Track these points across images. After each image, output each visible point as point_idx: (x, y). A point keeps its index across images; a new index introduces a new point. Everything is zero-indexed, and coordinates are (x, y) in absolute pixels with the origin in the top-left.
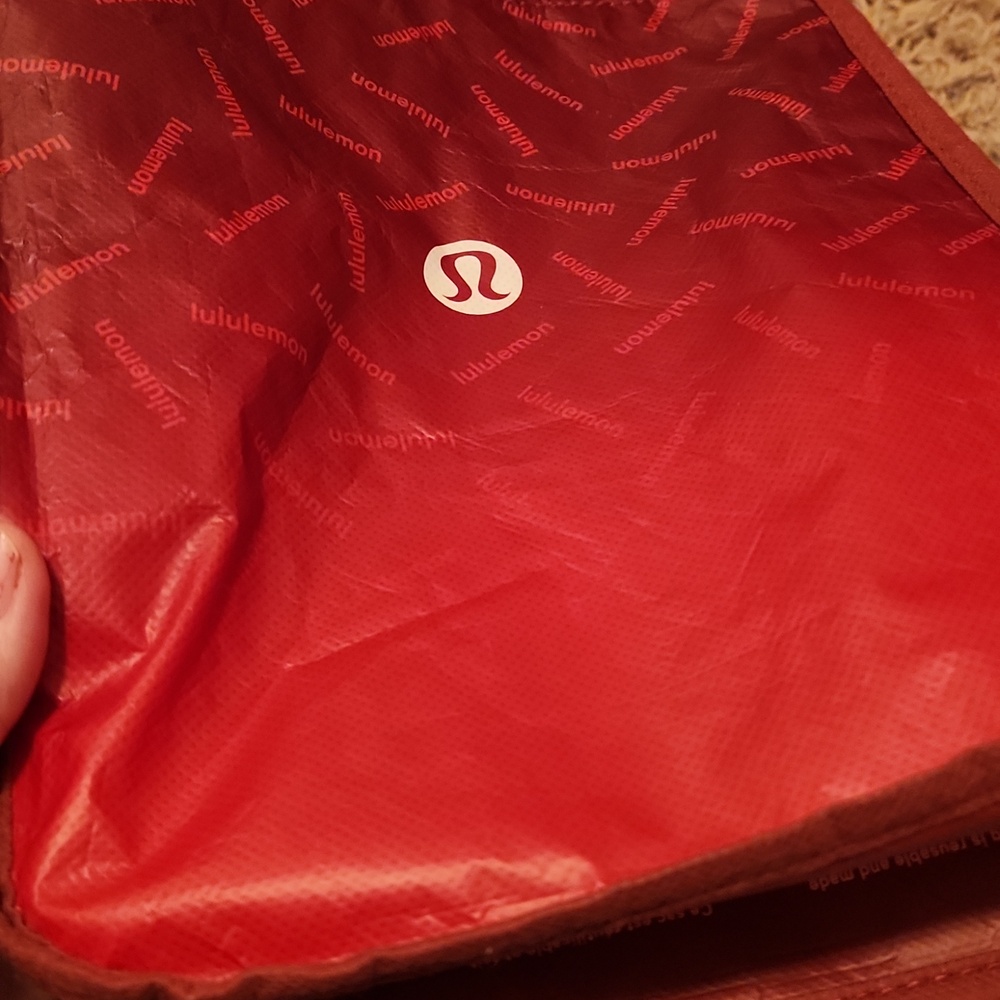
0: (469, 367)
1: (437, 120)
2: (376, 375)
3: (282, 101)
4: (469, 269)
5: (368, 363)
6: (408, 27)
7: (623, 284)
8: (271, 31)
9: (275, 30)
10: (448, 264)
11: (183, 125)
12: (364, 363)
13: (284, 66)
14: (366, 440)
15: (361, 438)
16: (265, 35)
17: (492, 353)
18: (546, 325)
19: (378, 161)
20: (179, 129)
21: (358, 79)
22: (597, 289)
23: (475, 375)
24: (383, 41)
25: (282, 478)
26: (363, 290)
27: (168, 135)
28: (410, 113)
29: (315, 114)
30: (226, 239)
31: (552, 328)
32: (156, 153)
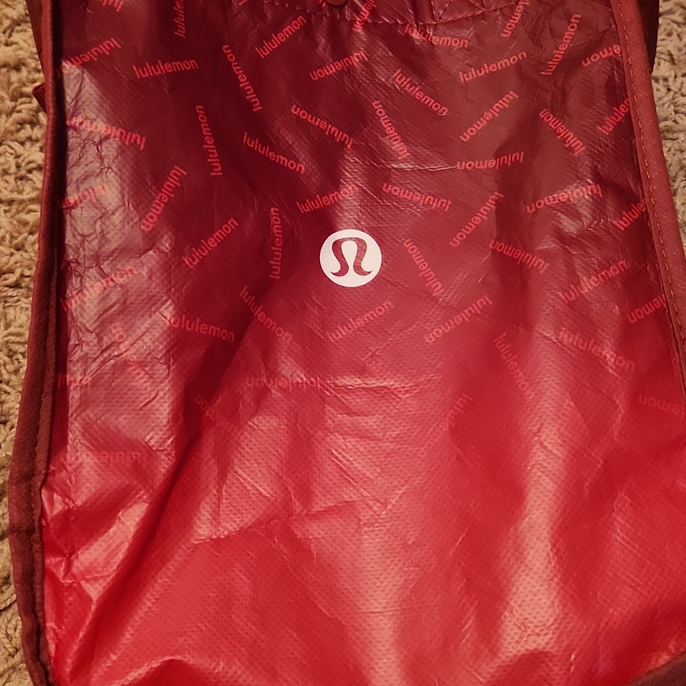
0: (338, 329)
1: (345, 135)
2: (280, 335)
3: (245, 137)
4: (350, 251)
5: (277, 327)
6: (335, 61)
7: (440, 281)
8: (243, 78)
9: (245, 78)
10: (337, 247)
11: (182, 171)
12: (274, 328)
13: (250, 105)
14: (269, 382)
15: (265, 381)
16: (240, 83)
17: (353, 319)
18: (390, 303)
19: (302, 172)
20: (178, 174)
21: (295, 110)
22: (424, 279)
23: (340, 336)
24: (316, 76)
25: (214, 416)
26: (278, 278)
27: (172, 180)
28: (327, 133)
29: (265, 142)
30: (194, 263)
31: (392, 307)
32: (161, 197)
